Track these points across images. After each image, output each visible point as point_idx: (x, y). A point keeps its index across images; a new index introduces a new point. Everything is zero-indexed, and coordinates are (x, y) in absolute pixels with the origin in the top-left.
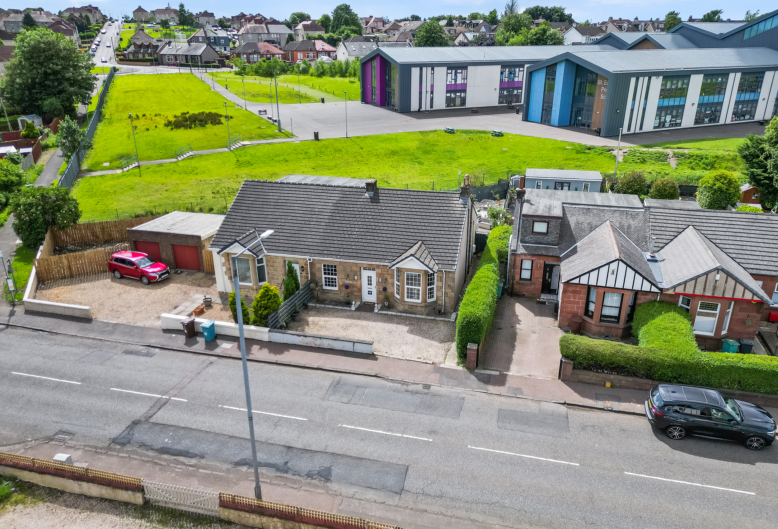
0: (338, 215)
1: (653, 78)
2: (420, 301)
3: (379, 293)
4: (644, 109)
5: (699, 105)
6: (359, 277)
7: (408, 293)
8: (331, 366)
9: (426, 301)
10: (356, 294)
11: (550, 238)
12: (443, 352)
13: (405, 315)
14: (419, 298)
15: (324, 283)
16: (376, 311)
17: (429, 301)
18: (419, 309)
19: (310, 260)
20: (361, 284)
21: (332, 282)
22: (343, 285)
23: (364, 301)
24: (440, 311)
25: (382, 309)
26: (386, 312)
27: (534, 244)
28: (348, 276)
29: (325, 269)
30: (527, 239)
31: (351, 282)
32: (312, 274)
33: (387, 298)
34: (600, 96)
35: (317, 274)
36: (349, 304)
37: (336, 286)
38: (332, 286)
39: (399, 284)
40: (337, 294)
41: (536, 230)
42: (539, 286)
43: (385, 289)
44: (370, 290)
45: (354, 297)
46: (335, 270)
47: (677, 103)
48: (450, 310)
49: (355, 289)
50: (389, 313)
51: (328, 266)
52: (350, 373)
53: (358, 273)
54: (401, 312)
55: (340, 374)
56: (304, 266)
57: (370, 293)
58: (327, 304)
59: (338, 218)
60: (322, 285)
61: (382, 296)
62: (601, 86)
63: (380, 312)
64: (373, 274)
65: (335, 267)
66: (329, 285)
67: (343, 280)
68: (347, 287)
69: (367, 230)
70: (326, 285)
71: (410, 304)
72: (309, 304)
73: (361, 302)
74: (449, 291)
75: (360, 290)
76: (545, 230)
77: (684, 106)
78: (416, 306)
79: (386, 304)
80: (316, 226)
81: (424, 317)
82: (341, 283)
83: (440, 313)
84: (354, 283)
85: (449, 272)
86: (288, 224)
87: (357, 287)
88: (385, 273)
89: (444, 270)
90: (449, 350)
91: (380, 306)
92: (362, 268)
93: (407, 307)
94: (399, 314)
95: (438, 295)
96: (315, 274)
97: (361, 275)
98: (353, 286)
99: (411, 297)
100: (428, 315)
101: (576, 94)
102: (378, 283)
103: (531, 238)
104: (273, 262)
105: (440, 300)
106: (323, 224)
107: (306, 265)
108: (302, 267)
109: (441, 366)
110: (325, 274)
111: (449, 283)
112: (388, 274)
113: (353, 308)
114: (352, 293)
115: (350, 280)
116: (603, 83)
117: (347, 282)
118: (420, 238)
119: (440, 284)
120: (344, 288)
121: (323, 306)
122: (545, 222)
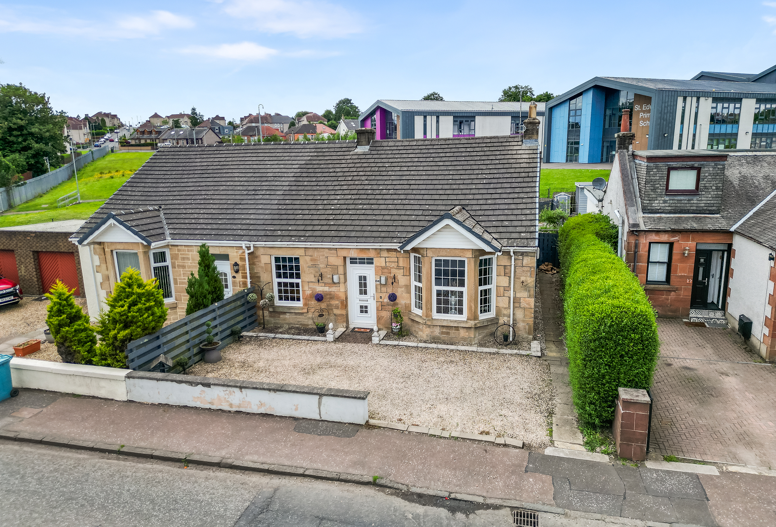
0: (307, 179)
1: (702, 100)
2: (463, 317)
3: (381, 307)
4: (694, 135)
5: (753, 134)
6: (342, 277)
7: (439, 302)
8: (255, 458)
9: (476, 318)
10: (336, 311)
11: (703, 200)
12: (540, 419)
13: (434, 345)
14: (461, 312)
15: (276, 294)
16: (375, 340)
17: (483, 317)
18: (463, 333)
19: (249, 248)
20: (346, 292)
21: (293, 291)
22: (311, 296)
23: (351, 326)
24: (506, 338)
25: (387, 337)
26: (395, 343)
27: (670, 213)
28: (321, 275)
29: (278, 268)
30: (656, 204)
31: (326, 289)
32: (255, 277)
33: (397, 315)
34: (638, 124)
35: (264, 277)
36: (322, 330)
37: (298, 299)
38: (293, 299)
39: (420, 285)
40: (302, 314)
41: (673, 186)
42: (686, 293)
43: (393, 298)
44: (364, 304)
45: (332, 317)
46: (298, 268)
47: (729, 131)
48: (525, 335)
49: (335, 302)
50: (401, 343)
51: (284, 259)
52: (303, 475)
53: (341, 270)
54: (425, 342)
55: (276, 481)
56: (239, 263)
57: (364, 310)
58: (281, 333)
59: (306, 183)
60: (272, 299)
61: (386, 314)
62: (639, 112)
63: (383, 342)
64: (368, 271)
65: (297, 259)
66: (287, 299)
67: (311, 285)
68: (319, 298)
69: (357, 197)
70: (280, 298)
71: (445, 324)
72: (244, 333)
73: (347, 327)
74: (522, 294)
75: (345, 304)
76: (691, 186)
77: (736, 134)
78: (457, 328)
79: (395, 326)
80: (267, 197)
81: (474, 348)
82: (308, 292)
83: (505, 341)
84: (334, 289)
85: (522, 254)
86: (218, 197)
87: (338, 298)
88: (393, 265)
89: (512, 250)
90: (551, 414)
91: (383, 333)
92: (348, 261)
93: (437, 332)
94: (421, 345)
95: (501, 305)
96: (259, 277)
97: (345, 274)
98: (332, 297)
99: (446, 311)
100: (481, 345)
101: (607, 126)
102: (380, 285)
103: (665, 202)
104: (183, 259)
105: (504, 315)
106: (278, 193)
107: (243, 259)
108: (236, 264)
109: (549, 451)
110: (279, 276)
111: (523, 279)
112: (398, 267)
113: (330, 336)
114: (329, 309)
115: (326, 284)
116: (641, 108)
117: (320, 289)
118: (457, 202)
119: (504, 281)
120: (313, 302)
121: (272, 335)
122: (692, 168)
